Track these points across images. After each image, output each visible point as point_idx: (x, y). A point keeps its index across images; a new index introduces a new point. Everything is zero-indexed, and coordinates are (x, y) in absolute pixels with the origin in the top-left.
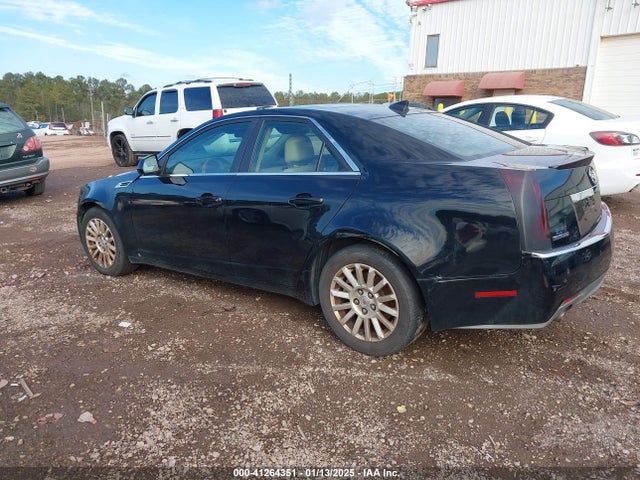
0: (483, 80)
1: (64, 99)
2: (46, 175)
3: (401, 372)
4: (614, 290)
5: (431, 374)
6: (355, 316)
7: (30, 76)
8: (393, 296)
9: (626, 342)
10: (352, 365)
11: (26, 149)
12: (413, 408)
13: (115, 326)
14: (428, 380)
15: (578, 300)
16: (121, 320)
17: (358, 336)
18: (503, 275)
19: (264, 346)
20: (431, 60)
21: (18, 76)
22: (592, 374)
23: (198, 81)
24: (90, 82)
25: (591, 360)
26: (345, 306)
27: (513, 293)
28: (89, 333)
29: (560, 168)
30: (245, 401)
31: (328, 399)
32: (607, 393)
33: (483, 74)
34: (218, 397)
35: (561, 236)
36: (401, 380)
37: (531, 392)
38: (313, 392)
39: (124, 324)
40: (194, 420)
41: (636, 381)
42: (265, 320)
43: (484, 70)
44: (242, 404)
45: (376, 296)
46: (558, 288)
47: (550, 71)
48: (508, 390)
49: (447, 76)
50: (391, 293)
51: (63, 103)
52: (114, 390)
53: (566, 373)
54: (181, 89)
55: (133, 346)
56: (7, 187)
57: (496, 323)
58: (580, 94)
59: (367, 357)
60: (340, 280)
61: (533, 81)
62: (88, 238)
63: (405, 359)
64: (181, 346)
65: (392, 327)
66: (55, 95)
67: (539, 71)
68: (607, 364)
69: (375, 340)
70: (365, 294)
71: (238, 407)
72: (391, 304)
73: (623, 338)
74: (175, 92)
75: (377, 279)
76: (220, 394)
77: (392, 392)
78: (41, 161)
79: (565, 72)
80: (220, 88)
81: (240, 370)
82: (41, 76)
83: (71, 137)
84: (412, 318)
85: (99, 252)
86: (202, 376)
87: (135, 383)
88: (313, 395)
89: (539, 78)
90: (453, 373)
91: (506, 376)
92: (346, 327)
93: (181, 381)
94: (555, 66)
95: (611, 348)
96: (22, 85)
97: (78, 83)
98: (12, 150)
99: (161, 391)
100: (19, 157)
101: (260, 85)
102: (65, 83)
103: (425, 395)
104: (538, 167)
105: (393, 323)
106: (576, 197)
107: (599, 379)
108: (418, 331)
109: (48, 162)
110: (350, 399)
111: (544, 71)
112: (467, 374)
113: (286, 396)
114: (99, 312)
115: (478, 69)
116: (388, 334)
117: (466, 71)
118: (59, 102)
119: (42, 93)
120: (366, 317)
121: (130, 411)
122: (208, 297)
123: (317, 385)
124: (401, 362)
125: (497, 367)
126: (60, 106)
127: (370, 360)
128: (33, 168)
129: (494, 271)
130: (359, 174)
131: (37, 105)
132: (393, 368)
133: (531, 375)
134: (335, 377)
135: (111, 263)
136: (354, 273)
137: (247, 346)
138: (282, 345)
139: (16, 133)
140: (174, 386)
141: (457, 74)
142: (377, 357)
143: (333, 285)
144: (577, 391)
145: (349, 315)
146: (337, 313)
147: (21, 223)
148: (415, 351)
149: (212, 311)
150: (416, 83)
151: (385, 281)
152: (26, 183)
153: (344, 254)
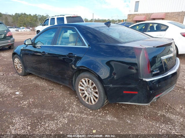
0: (152, 16)
1: (31, 21)
2: (14, 43)
3: (99, 116)
4: (181, 88)
5: (109, 118)
6: (86, 96)
7: (22, 14)
8: (97, 90)
9: (182, 108)
10: (83, 112)
11: (7, 35)
12: (98, 131)
13: (14, 94)
14: (107, 120)
15: (162, 95)
16: (17, 91)
17: (87, 102)
18: (133, 86)
19: (57, 104)
20: (136, 9)
21: (18, 14)
22: (167, 121)
23: (61, 15)
24: (38, 16)
25: (168, 115)
26: (83, 92)
27: (136, 93)
28: (6, 95)
29: (157, 47)
30: (43, 125)
31: (71, 126)
32: (170, 129)
33: (152, 14)
34: (35, 122)
35: (156, 72)
36: (98, 120)
37: (143, 127)
38: (66, 122)
39: (17, 93)
40: (23, 131)
41: (182, 125)
42: (61, 94)
43: (152, 12)
44: (41, 126)
45: (92, 89)
46: (152, 92)
47: (173, 13)
48: (135, 126)
49: (141, 14)
50: (96, 89)
51: (31, 22)
52: (3, 117)
53: (157, 120)
54: (56, 18)
55: (16, 101)
56: (2, 46)
57: (131, 102)
58: (183, 20)
59: (89, 110)
60: (81, 83)
61: (168, 16)
62: (15, 64)
63: (102, 111)
64: (31, 102)
65: (97, 100)
66: (29, 19)
67: (170, 13)
68: (173, 117)
69: (92, 104)
70: (89, 89)
71: (39, 127)
72: (96, 93)
73: (181, 107)
74: (54, 18)
75: (92, 84)
76: (35, 121)
77: (93, 124)
78: (12, 39)
79: (178, 13)
80: (67, 17)
81: (46, 112)
82: (25, 14)
83: (31, 32)
84: (103, 98)
85: (18, 68)
86: (33, 114)
87: (10, 115)
88: (66, 124)
89: (170, 15)
90: (117, 118)
91: (135, 120)
92: (83, 99)
93: (25, 115)
94: (175, 11)
95: (176, 110)
96: (20, 16)
97: (35, 16)
98: (3, 36)
99: (17, 119)
100: (5, 38)
101: (80, 17)
102: (32, 16)
103: (104, 126)
104: (149, 47)
105: (97, 99)
106: (164, 58)
107: (169, 123)
108: (105, 102)
109: (14, 39)
110: (78, 126)
111: (172, 13)
112: (122, 118)
113: (57, 124)
114: (12, 88)
115: (151, 12)
116: (96, 103)
117: (147, 13)
118: (30, 21)
119: (25, 19)
120: (89, 96)
121: (4, 126)
122: (46, 85)
123: (69, 120)
124: (100, 112)
125: (133, 116)
126: (30, 23)
127: (90, 111)
128: (9, 41)
129: (130, 84)
130: (88, 47)
131: (24, 22)
132: (97, 115)
133: (144, 120)
134: (76, 117)
135: (21, 72)
136: (85, 81)
137: (51, 103)
138: (63, 103)
139: (4, 31)
140: (22, 117)
141: (144, 14)
142: (92, 110)
143: (79, 85)
144: (159, 127)
145: (84, 95)
146: (81, 94)
147: (4, 58)
148: (106, 108)
149: (46, 90)
150: (131, 17)
151: (94, 85)
152: (7, 45)
153: (82, 75)
